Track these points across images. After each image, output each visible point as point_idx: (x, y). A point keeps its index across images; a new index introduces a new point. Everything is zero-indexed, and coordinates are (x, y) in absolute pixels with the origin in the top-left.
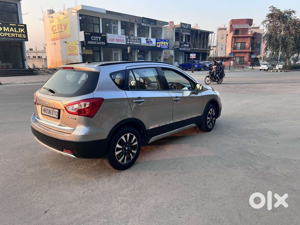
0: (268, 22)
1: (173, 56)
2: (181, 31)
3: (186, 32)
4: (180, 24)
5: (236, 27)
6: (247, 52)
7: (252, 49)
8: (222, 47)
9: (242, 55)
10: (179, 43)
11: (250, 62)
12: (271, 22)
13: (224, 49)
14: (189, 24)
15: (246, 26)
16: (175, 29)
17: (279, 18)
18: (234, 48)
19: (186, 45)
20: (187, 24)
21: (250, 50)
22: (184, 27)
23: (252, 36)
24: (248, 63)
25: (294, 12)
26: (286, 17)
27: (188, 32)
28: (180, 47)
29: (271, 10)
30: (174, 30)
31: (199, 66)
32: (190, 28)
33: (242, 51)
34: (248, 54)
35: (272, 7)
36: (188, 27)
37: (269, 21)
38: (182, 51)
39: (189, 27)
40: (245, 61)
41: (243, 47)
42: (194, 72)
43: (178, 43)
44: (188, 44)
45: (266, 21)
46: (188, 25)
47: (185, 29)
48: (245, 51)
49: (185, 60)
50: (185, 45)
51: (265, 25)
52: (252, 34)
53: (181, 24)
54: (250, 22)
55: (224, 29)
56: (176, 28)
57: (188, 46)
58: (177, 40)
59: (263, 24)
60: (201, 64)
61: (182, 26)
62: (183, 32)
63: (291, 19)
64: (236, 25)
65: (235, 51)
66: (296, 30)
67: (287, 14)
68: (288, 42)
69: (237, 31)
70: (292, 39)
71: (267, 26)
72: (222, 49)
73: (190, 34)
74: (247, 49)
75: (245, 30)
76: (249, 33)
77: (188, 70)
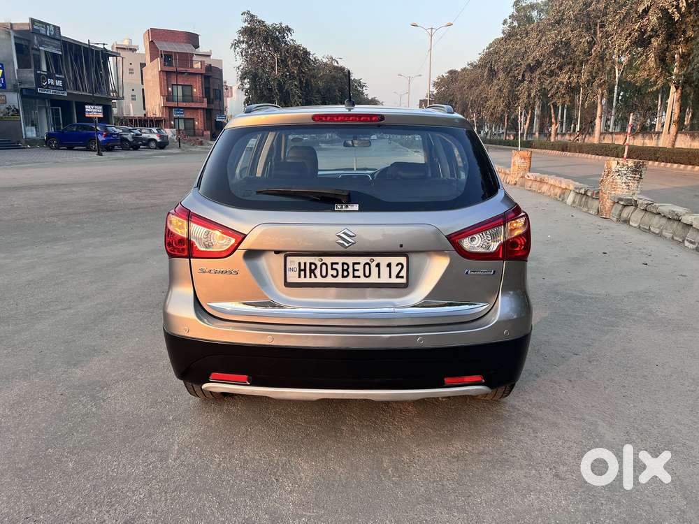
0: (244, 46)
1: (18, 111)
2: (36, 42)
3: (48, 45)
4: (28, 21)
5: (164, 47)
6: (198, 108)
7: (209, 102)
8: (133, 93)
9: (188, 115)
10: (33, 75)
11: (209, 132)
12: (250, 46)
13: (139, 98)
14: (54, 26)
15: (187, 49)
16: (12, 34)
17: (266, 40)
18: (169, 97)
19: (55, 83)
20: (49, 25)
21: (205, 105)
22: (43, 31)
23: (204, 72)
24: (205, 133)
25: (289, 30)
26: (277, 38)
27: (54, 47)
28: (39, 85)
29: (246, 20)
30: (12, 37)
31: (108, 138)
32: (57, 37)
33: (188, 105)
34: (200, 113)
35: (248, 13)
36: (52, 33)
37: (247, 43)
38: (44, 97)
39: (55, 34)
40: (196, 128)
41: (188, 97)
42: (103, 153)
43: (29, 75)
44: (59, 79)
45: (240, 42)
46: (52, 29)
47: (45, 36)
48: (193, 105)
49: (56, 122)
50: (51, 81)
51: (238, 50)
52: (204, 67)
53: (33, 21)
54: (193, 39)
55: (130, 49)
56: (15, 31)
57: (59, 83)
58: (23, 64)
59: (235, 48)
60: (115, 134)
61: (35, 27)
62: (41, 44)
63: (287, 45)
64: (165, 43)
65: (172, 104)
66: (299, 69)
67: (278, 33)
68: (290, 92)
69: (167, 58)
70: (296, 85)
71: (243, 54)
72: (133, 97)
73: (60, 53)
74: (196, 102)
75: (186, 58)
76: (197, 66)
77: (76, 148)
